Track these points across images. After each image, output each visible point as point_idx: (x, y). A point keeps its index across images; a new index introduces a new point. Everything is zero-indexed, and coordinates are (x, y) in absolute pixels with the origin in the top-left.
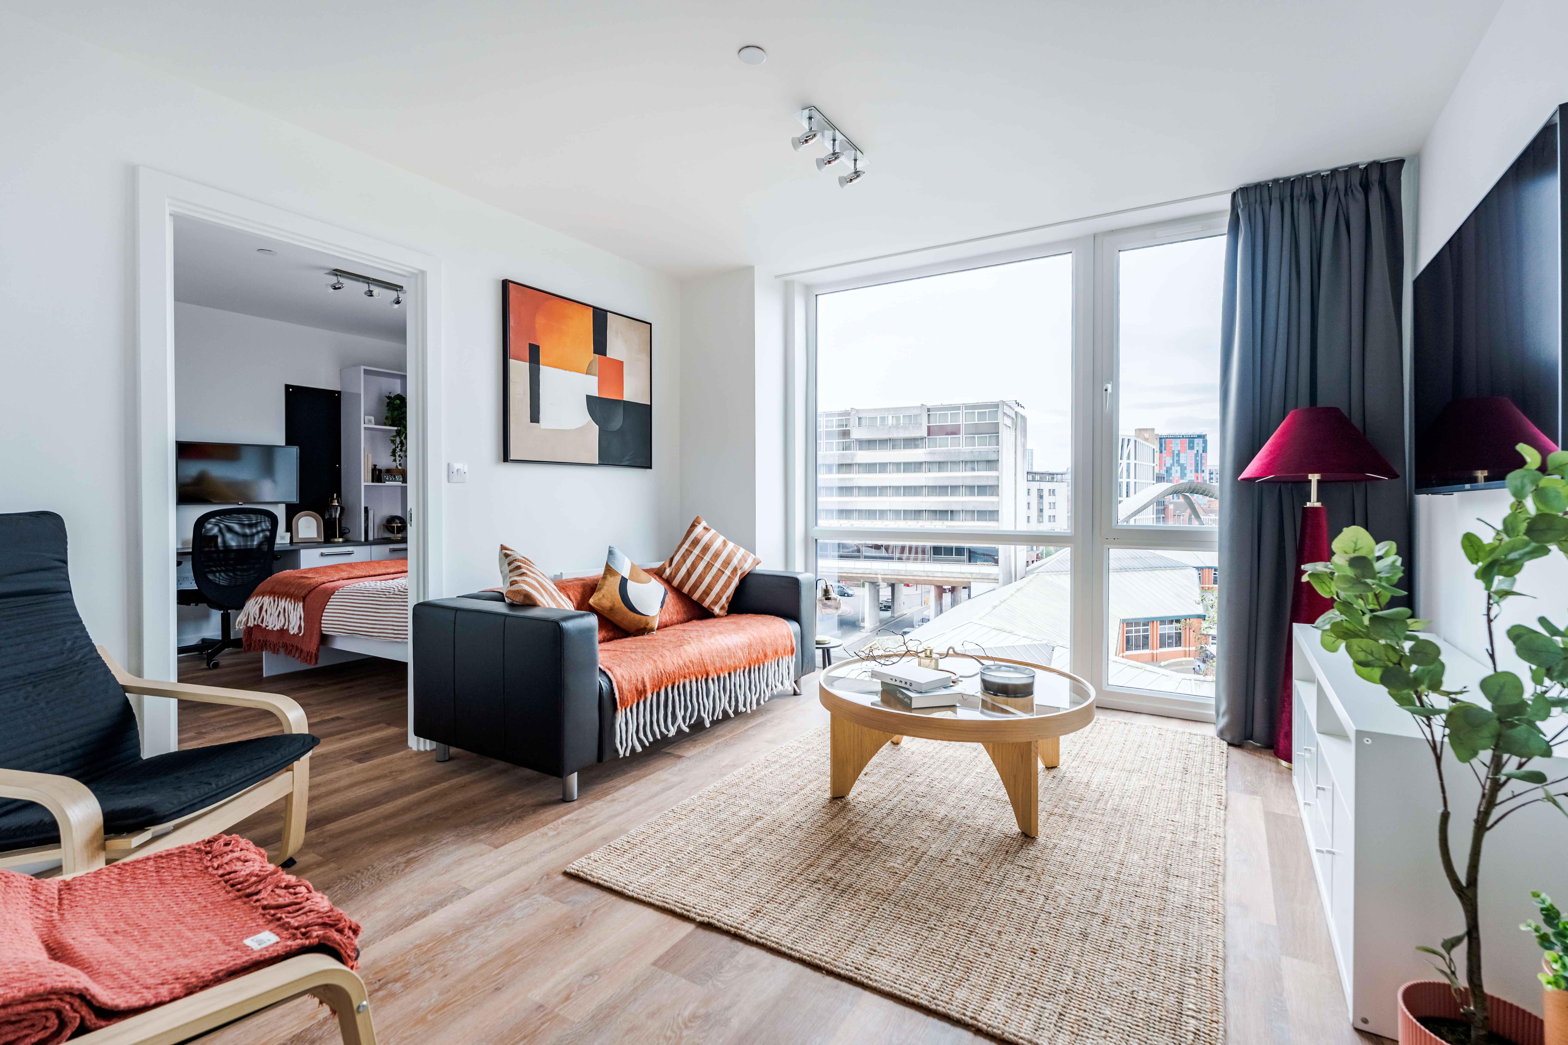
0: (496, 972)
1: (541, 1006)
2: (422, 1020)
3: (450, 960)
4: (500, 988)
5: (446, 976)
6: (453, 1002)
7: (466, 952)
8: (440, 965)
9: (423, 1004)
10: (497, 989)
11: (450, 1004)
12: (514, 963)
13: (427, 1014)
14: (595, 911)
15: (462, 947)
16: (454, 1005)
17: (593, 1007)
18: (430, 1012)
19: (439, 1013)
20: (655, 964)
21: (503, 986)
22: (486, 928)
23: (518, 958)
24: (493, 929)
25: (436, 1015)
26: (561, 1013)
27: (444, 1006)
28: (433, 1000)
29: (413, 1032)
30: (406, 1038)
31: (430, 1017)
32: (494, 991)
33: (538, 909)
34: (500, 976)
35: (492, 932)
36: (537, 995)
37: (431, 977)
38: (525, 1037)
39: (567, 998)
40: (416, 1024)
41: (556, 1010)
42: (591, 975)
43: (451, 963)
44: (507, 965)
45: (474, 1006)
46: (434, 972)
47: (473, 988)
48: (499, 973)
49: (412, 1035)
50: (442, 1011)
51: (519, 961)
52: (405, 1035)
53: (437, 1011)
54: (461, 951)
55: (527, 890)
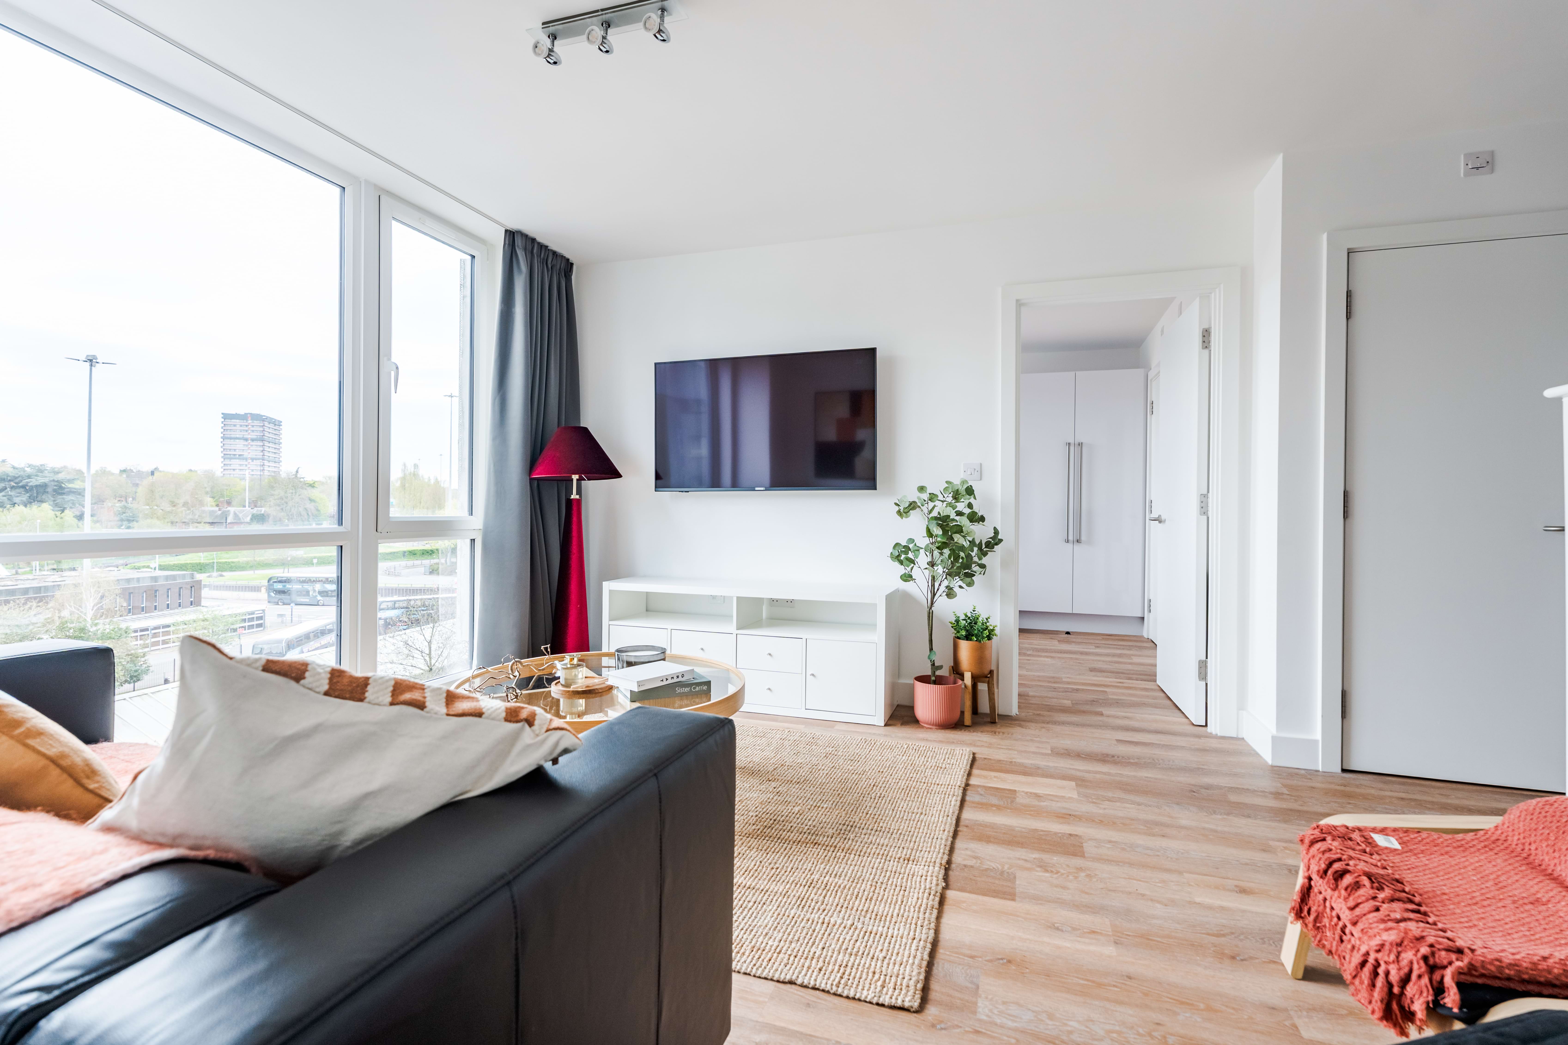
0: (1116, 989)
1: (1116, 943)
2: (1209, 1009)
3: (1139, 1034)
4: (1127, 976)
5: (1158, 1024)
6: (1174, 1000)
7: (1117, 1028)
8: (1152, 1037)
9: (1199, 1020)
10: (1130, 978)
11: (1177, 1000)
12: (1093, 982)
13: (1202, 1010)
14: (972, 957)
15: (1115, 1035)
16: (1174, 997)
17: (1087, 916)
18: (1197, 1010)
19: (1191, 1002)
20: (1014, 900)
21: (1123, 976)
22: (1071, 1032)
23: (1086, 982)
24: (1066, 1025)
25: (1195, 1003)
26: (1110, 930)
27: (1182, 1003)
28: (1187, 1015)
29: (1224, 1008)
30: (1233, 1009)
31: (1202, 1006)
32: (1135, 979)
33: (1004, 1003)
34: (1115, 984)
35: (1071, 1023)
36: (1110, 950)
37: (1172, 1035)
38: (1148, 939)
39: (1094, 932)
40: (1216, 1011)
41: (1110, 933)
42: (1058, 929)
43: (1141, 1030)
44: (1100, 985)
45: (1160, 983)
46: (1165, 1037)
47: (1146, 995)
48: (1114, 986)
49: (1227, 1006)
50: (1188, 1001)
51: (1088, 980)
52: (1232, 1011)
53: (1192, 1005)
54: (1119, 1033)
55: (977, 1032)
